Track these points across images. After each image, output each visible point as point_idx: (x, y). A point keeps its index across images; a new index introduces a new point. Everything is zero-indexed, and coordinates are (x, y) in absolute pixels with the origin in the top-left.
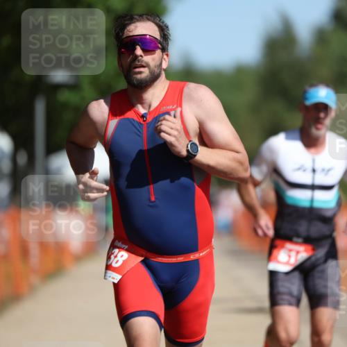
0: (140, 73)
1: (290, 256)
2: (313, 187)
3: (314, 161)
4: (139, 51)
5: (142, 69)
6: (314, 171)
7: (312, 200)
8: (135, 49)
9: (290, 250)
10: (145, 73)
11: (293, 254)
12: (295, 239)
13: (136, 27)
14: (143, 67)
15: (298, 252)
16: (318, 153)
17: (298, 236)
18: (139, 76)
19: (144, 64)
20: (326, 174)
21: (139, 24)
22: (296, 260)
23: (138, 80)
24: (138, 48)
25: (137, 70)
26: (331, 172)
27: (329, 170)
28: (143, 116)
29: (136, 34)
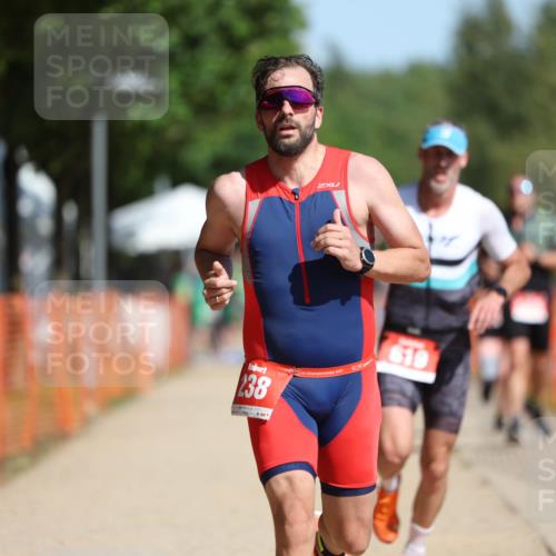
0: (288, 136)
1: (404, 355)
3: (431, 226)
4: (287, 108)
5: (290, 132)
6: (431, 239)
8: (282, 105)
9: (406, 347)
10: (294, 137)
11: (409, 352)
12: (411, 330)
13: (284, 75)
14: (293, 128)
15: (416, 350)
17: (414, 326)
18: (287, 141)
19: (293, 125)
20: (448, 244)
21: (287, 71)
22: (413, 361)
23: (285, 145)
24: (287, 103)
25: (285, 132)
26: (454, 242)
27: (451, 240)
28: (294, 193)
29: (283, 85)
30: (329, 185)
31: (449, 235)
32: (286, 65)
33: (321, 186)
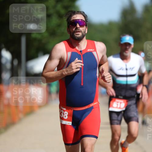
0: (78, 34)
1: (117, 105)
2: (127, 76)
3: (126, 65)
4: (78, 26)
7: (127, 81)
8: (76, 25)
9: (118, 102)
10: (80, 34)
11: (119, 104)
12: (120, 97)
14: (79, 32)
15: (121, 103)
16: (127, 62)
17: (121, 96)
19: (80, 31)
20: (132, 70)
21: (78, 15)
22: (120, 106)
23: (77, 37)
24: (78, 24)
25: (77, 33)
26: (134, 69)
27: (133, 68)
28: (81, 52)
29: (77, 19)
30: (91, 50)
31: (132, 67)
32: (77, 14)
33: (89, 50)
